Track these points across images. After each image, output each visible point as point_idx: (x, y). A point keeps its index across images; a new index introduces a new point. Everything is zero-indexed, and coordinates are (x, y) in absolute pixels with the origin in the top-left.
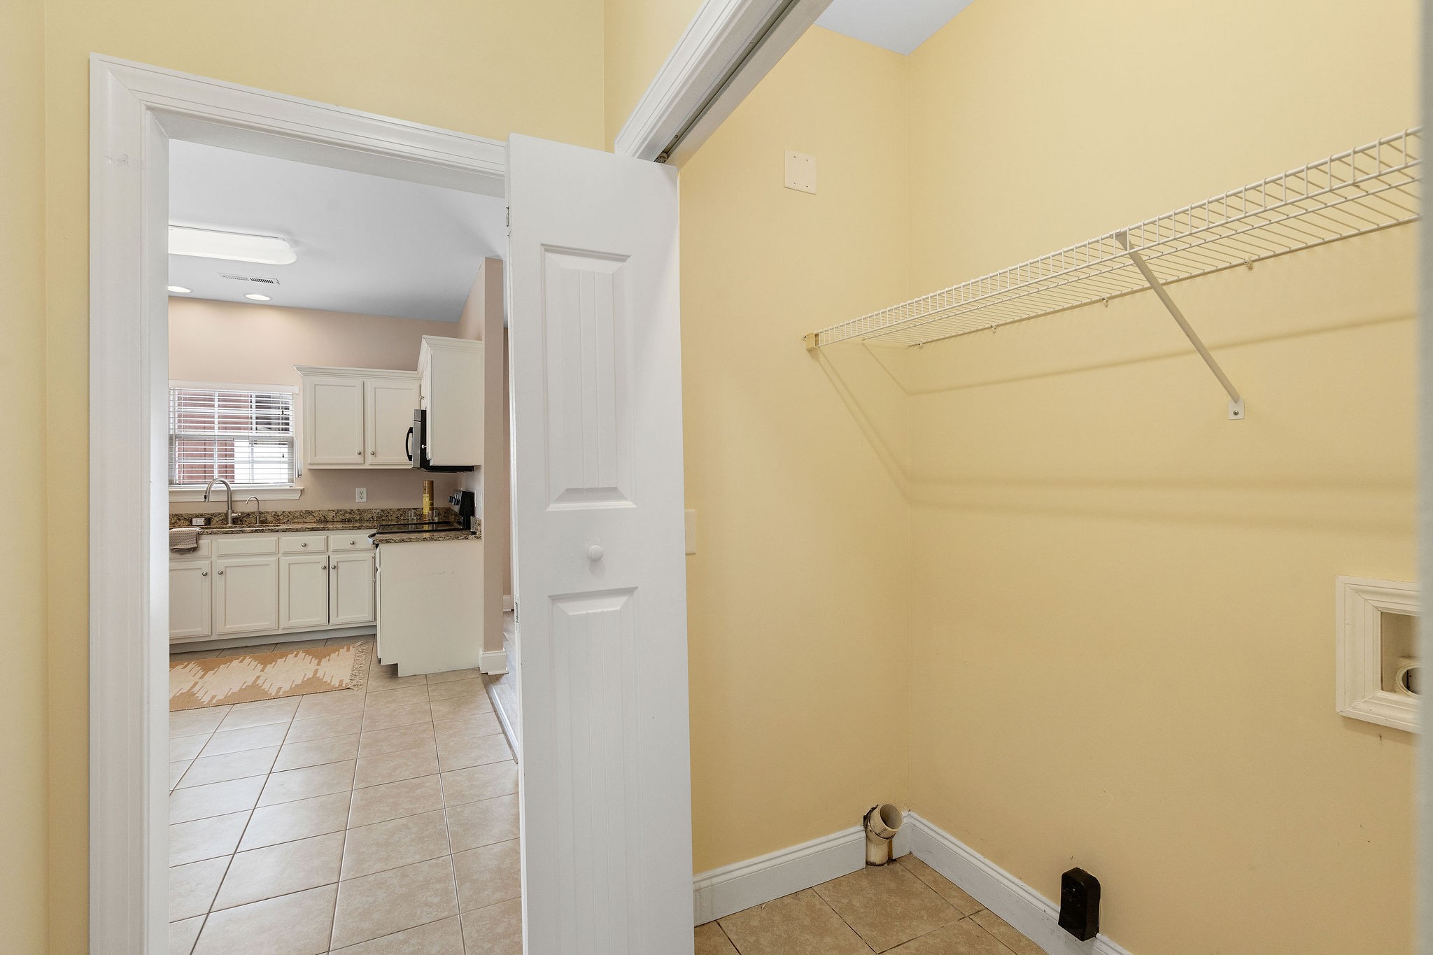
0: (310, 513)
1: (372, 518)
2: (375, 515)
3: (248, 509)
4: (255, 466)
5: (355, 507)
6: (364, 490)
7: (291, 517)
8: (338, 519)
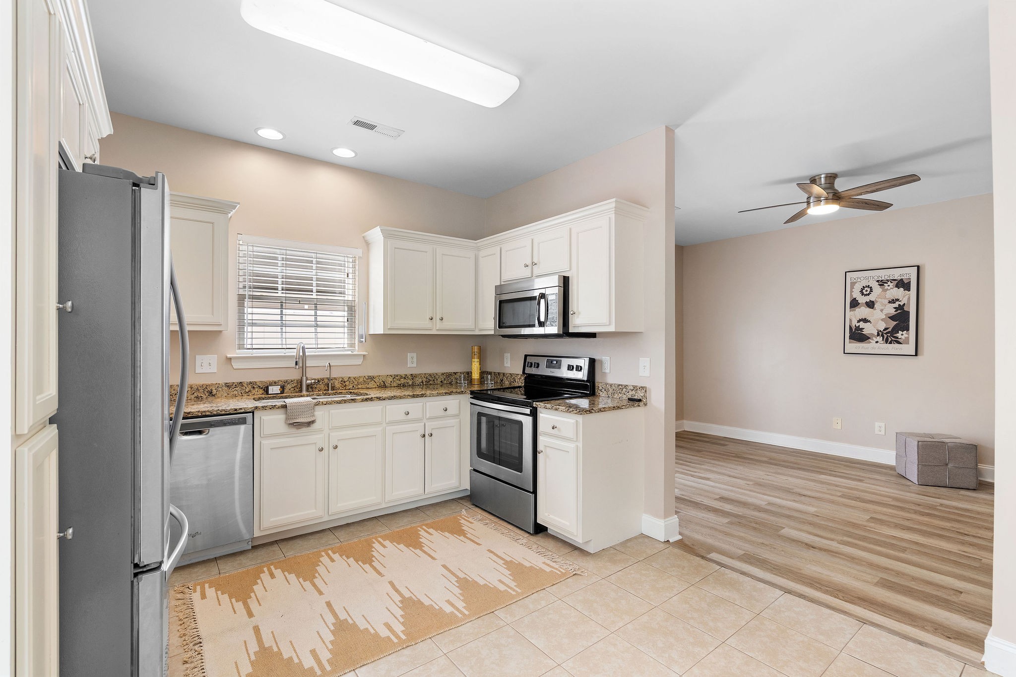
0: (372, 378)
2: (424, 380)
3: (318, 376)
4: (319, 330)
6: (414, 355)
7: (356, 383)
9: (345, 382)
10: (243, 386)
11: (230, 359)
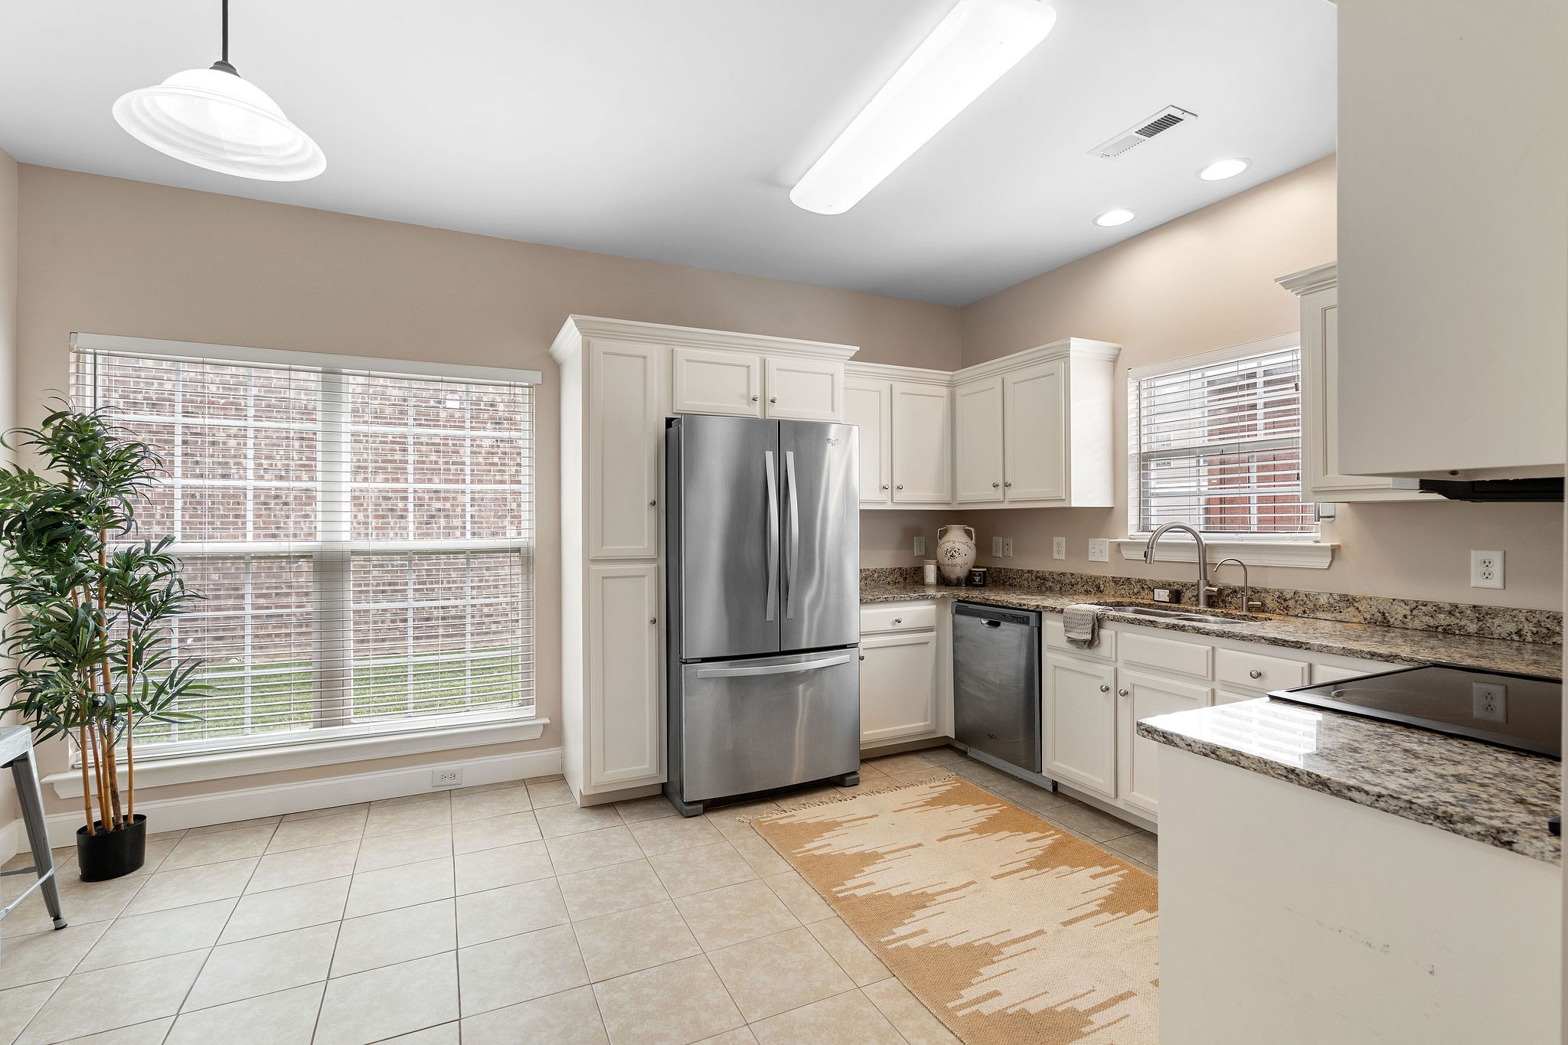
0: (1349, 601)
1: (1519, 633)
2: (1528, 628)
3: (1233, 582)
5: (1464, 598)
6: (1496, 557)
7: (1311, 605)
8: (1417, 624)
9: (1286, 600)
10: (1131, 584)
11: (1119, 544)
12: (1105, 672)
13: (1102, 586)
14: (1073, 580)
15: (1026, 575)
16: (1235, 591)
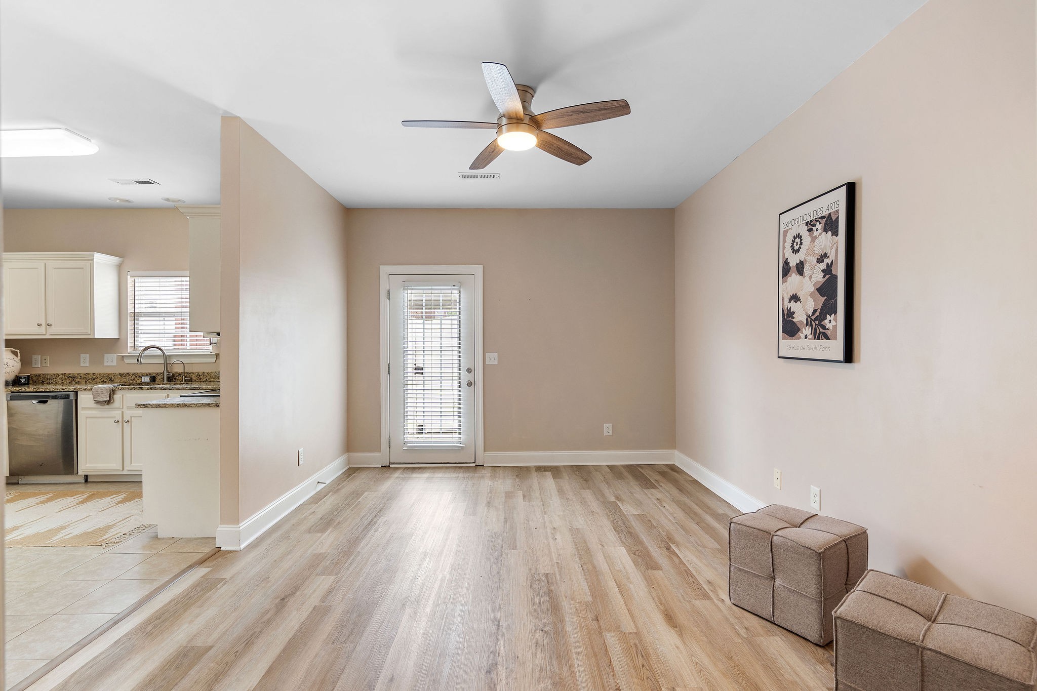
3: (179, 370)
9: (200, 376)
10: (129, 375)
11: (123, 357)
12: (117, 414)
13: (113, 378)
14: (94, 377)
15: (61, 377)
16: (180, 374)
